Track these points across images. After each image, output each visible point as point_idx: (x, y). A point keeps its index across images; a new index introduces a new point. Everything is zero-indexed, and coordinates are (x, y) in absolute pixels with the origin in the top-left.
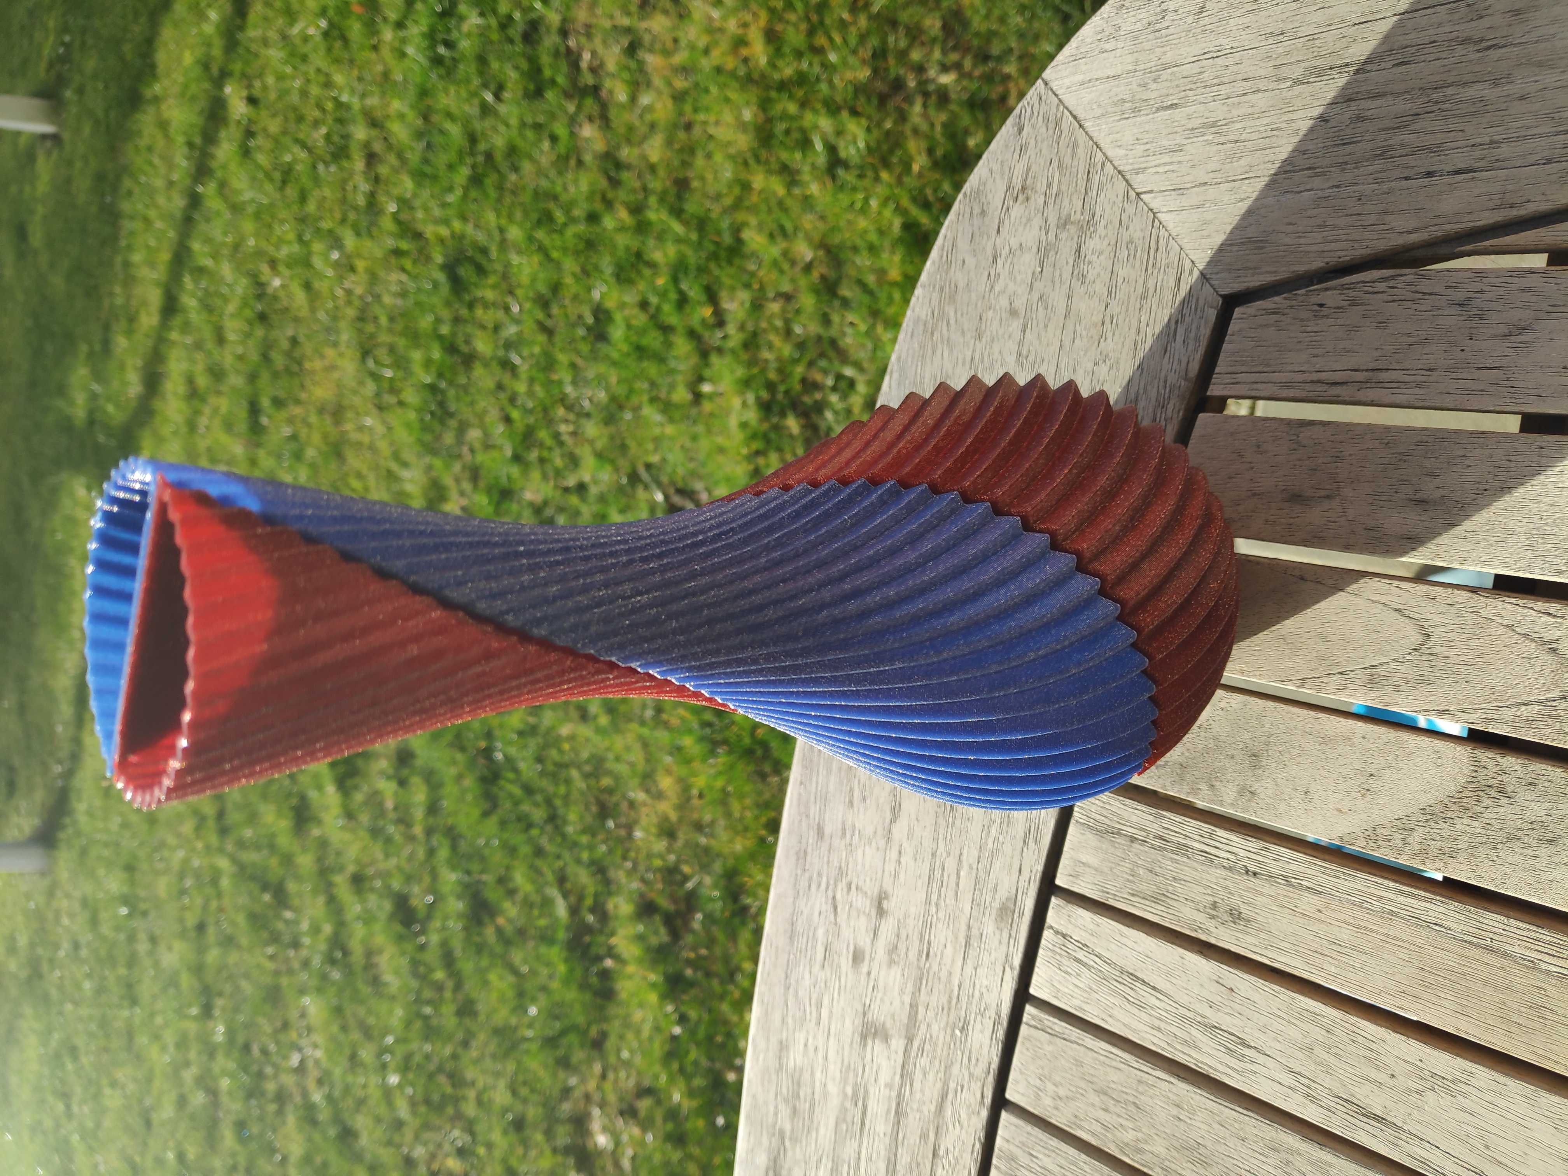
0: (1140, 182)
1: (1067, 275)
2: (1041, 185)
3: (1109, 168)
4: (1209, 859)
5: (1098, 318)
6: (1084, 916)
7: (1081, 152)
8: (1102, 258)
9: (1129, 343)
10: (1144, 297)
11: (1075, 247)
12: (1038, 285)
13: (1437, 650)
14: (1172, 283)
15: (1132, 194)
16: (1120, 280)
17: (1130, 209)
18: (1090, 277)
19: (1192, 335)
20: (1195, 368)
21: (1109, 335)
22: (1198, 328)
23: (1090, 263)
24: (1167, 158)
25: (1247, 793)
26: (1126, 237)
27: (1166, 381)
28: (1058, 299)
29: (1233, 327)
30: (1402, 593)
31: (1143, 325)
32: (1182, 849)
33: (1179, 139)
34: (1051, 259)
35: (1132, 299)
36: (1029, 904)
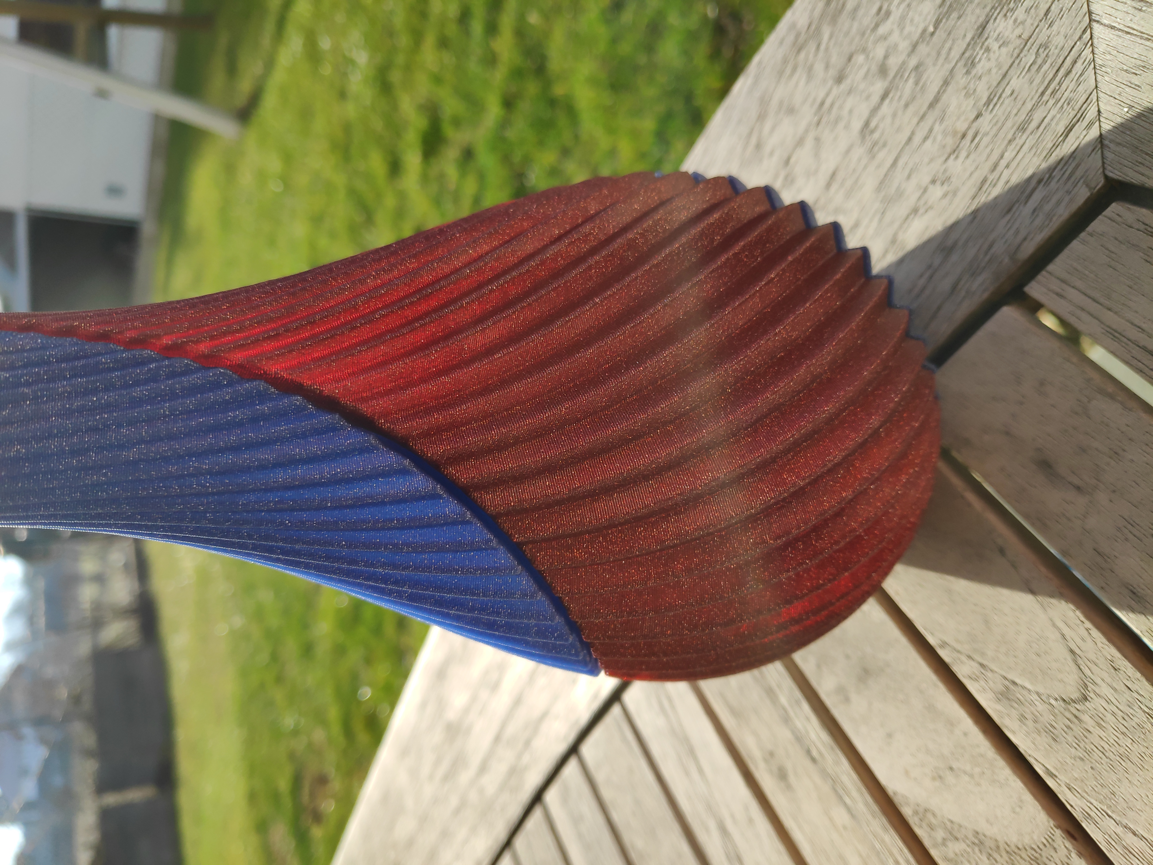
1: (955, 54)
5: (961, 126)
8: (1004, 50)
11: (981, 19)
12: (923, 49)
14: (1061, 128)
18: (979, 69)
19: (1047, 208)
20: (1029, 249)
22: (1059, 203)
23: (988, 50)
28: (934, 78)
29: (1097, 225)
34: (951, 22)
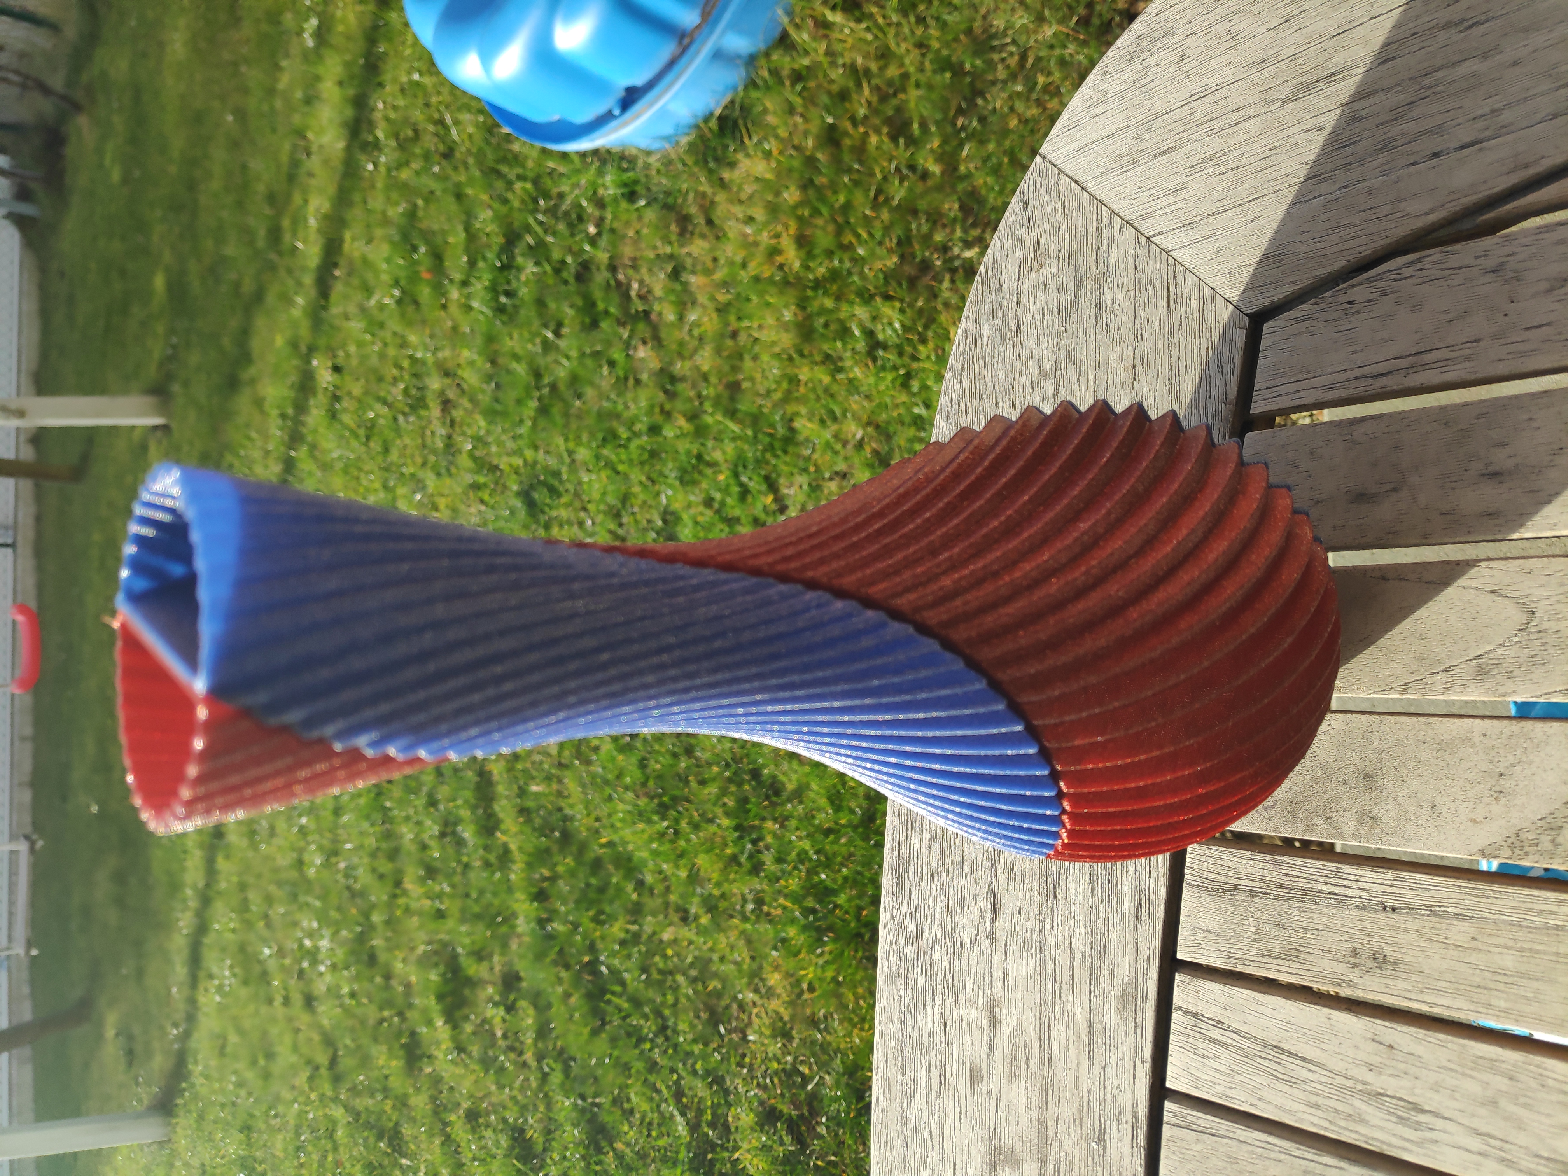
0: (1148, 228)
1: (1091, 329)
2: (1053, 251)
3: (1116, 220)
4: (1341, 901)
5: (1128, 363)
6: (1214, 989)
7: (1088, 212)
8: (1123, 304)
9: (1163, 380)
10: (1171, 333)
11: (1094, 300)
12: (1064, 344)
13: (1545, 625)
14: (1196, 313)
15: (1143, 239)
16: (1144, 322)
17: (1141, 252)
18: (1114, 326)
19: (1225, 358)
20: (1233, 390)
21: (1142, 376)
22: (1230, 351)
23: (1112, 312)
24: (1171, 199)
25: (1367, 819)
26: (1143, 281)
27: (1206, 408)
28: (1086, 352)
29: (1265, 342)
30: (1495, 573)
31: (1174, 359)
32: (1308, 895)
33: (1180, 179)
34: (1074, 316)
35: (1160, 336)
36: (1152, 985)
